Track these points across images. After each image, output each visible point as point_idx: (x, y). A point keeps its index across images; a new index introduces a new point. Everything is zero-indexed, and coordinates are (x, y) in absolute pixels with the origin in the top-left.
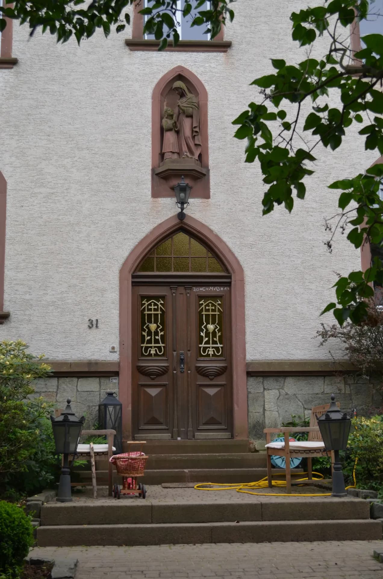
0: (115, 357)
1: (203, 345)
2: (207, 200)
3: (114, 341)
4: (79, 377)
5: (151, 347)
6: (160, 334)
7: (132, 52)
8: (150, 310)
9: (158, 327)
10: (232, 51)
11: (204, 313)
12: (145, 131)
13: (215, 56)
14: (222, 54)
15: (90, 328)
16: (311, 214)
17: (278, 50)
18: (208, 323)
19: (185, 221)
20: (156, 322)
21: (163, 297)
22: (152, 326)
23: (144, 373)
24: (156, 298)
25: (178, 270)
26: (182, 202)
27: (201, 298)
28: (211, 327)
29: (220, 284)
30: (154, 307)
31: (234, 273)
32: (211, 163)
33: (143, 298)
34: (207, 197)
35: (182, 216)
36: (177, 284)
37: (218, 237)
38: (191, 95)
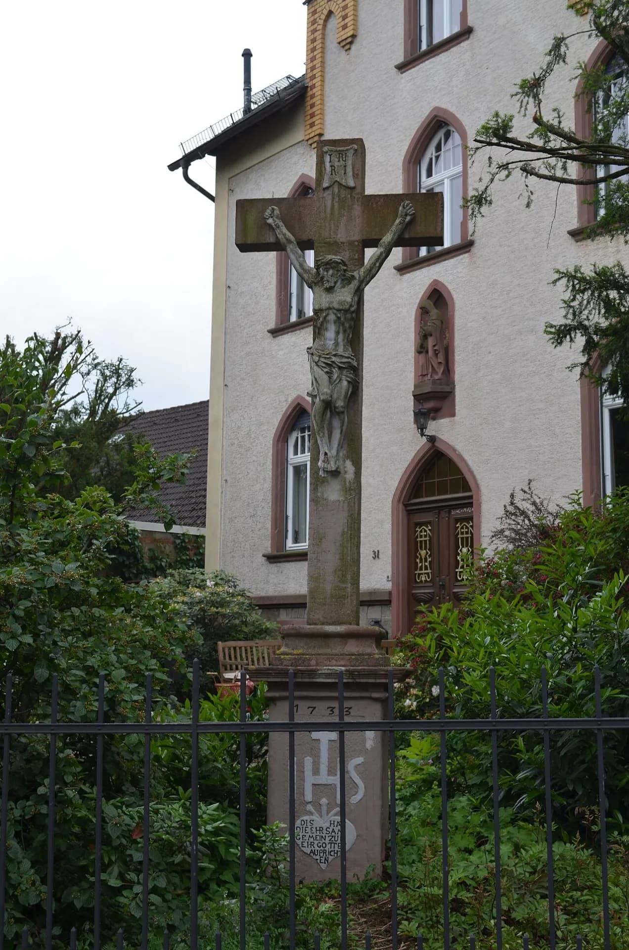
0: (389, 586)
1: (459, 570)
2: (453, 418)
3: (388, 570)
4: (369, 606)
5: (422, 574)
6: (429, 560)
7: (402, 277)
8: (421, 537)
9: (427, 553)
10: (474, 249)
11: (460, 536)
12: (410, 357)
13: (462, 259)
14: (466, 255)
15: (374, 558)
16: (537, 416)
17: (512, 234)
18: (463, 547)
19: (437, 444)
20: (425, 549)
21: (430, 523)
22: (423, 552)
23: (418, 600)
24: (426, 524)
25: (439, 494)
26: (422, 428)
27: (457, 520)
28: (465, 550)
29: (471, 505)
30: (424, 533)
31: (473, 493)
32: (457, 377)
33: (420, 524)
34: (453, 415)
35: (432, 439)
36: (440, 509)
37: (460, 457)
38: (434, 312)
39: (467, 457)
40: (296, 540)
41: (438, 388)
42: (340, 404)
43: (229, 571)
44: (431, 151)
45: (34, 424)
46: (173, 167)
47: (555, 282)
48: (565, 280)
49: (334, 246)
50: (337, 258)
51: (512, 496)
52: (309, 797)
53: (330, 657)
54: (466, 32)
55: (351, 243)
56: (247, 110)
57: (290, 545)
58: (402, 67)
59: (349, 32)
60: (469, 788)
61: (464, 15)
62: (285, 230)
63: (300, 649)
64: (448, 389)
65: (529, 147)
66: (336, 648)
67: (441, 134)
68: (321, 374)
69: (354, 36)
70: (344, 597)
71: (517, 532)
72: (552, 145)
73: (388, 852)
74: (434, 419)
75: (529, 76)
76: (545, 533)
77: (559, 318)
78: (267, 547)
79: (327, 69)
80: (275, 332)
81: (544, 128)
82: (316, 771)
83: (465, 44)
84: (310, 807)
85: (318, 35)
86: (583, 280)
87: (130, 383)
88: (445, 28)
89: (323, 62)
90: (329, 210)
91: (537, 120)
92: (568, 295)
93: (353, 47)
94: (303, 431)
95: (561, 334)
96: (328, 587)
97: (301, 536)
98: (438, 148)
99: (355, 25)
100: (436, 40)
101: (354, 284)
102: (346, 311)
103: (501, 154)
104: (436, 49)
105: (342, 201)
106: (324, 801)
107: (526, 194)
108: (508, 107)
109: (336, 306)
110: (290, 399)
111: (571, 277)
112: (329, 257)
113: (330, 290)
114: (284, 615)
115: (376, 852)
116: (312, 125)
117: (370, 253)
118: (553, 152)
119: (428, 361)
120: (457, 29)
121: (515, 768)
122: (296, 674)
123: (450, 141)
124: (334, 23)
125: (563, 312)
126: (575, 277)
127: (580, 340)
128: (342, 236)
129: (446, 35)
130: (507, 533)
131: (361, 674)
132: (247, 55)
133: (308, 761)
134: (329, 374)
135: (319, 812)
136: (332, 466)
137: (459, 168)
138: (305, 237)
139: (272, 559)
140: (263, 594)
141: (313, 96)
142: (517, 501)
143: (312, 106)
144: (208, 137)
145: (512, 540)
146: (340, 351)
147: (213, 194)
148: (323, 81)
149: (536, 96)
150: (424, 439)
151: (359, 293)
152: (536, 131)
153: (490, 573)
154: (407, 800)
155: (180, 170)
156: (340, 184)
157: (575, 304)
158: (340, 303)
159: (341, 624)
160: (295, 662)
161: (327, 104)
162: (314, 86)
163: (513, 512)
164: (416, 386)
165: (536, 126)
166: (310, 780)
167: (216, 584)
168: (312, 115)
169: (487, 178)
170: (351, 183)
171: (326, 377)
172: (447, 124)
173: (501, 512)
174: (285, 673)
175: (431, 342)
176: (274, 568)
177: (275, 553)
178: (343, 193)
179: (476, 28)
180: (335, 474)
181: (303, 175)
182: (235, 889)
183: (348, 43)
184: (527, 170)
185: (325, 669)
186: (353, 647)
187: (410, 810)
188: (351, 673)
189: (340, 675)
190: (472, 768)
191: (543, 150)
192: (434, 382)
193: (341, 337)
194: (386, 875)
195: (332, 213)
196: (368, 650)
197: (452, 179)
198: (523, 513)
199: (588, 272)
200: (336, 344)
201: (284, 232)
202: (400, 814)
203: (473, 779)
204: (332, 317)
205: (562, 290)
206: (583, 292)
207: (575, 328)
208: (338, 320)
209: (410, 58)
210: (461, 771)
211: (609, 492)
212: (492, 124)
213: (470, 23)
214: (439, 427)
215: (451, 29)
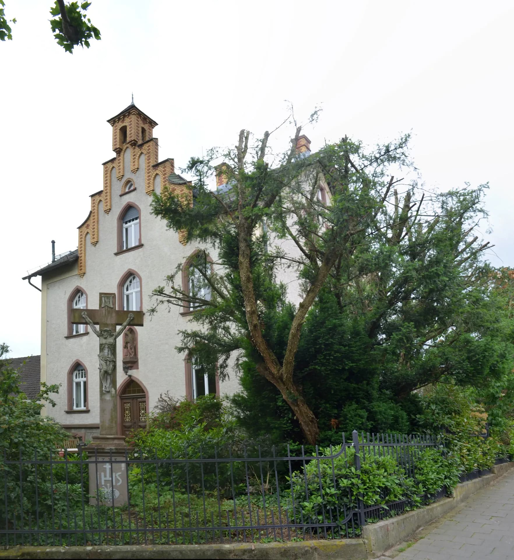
1: (141, 418)
2: (138, 370)
5: (127, 419)
6: (130, 414)
9: (129, 412)
10: (145, 316)
11: (141, 407)
18: (142, 410)
19: (132, 378)
21: (130, 403)
22: (127, 412)
23: (125, 427)
24: (128, 403)
25: (133, 393)
26: (126, 373)
27: (140, 402)
28: (143, 412)
29: (145, 397)
30: (127, 406)
31: (146, 394)
32: (139, 357)
33: (125, 403)
34: (138, 368)
35: (130, 376)
36: (133, 398)
37: (141, 382)
38: (130, 335)
39: (143, 382)
40: (77, 406)
41: (132, 360)
42: (110, 372)
43: (51, 416)
44: (128, 282)
45: (14, 377)
46: (24, 279)
47: (178, 334)
48: (181, 334)
49: (106, 325)
50: (108, 329)
51: (161, 395)
52: (103, 483)
53: (109, 445)
54: (141, 246)
55: (112, 324)
56: (54, 261)
57: (75, 408)
58: (116, 254)
59: (95, 240)
60: (154, 482)
61: (140, 240)
62: (89, 319)
63: (98, 442)
64: (136, 360)
65: (170, 297)
66: (111, 442)
67: (131, 277)
68: (103, 363)
69: (97, 242)
70: (113, 427)
71: (163, 406)
72: (177, 296)
73: (129, 499)
74: (131, 369)
75: (170, 274)
76: (175, 408)
77: (180, 345)
78: (66, 408)
79: (87, 251)
80: (67, 338)
81: (175, 290)
82: (105, 476)
83: (140, 250)
84: (103, 486)
85: (83, 239)
86: (188, 334)
87: (7, 351)
88: (133, 243)
89: (85, 249)
90: (104, 314)
91: (173, 288)
92: (183, 338)
93: (97, 245)
94: (79, 371)
95: (180, 350)
96: (107, 425)
97: (79, 405)
98: (131, 282)
99: (98, 238)
100: (129, 247)
101: (114, 337)
102: (111, 345)
103: (160, 298)
104: (129, 250)
105: (109, 312)
106: (108, 485)
107: (168, 309)
108: (163, 284)
109: (108, 343)
110: (74, 360)
111: (184, 333)
112: (105, 329)
113: (106, 338)
114: (73, 431)
115: (126, 499)
116: (81, 270)
117: (118, 328)
118: (179, 299)
119: (128, 351)
120: (137, 244)
121: (170, 475)
122: (97, 449)
123: (135, 279)
124: (89, 237)
125: (181, 343)
126: (185, 333)
127: (187, 351)
128: (109, 322)
129: (133, 245)
130: (159, 407)
131: (120, 449)
132: (53, 242)
133: (103, 474)
134: (106, 363)
135: (107, 488)
136: (108, 390)
137: (139, 289)
138: (96, 321)
139: (68, 412)
140: (64, 424)
141: (81, 260)
142: (163, 397)
143: (81, 263)
144: (39, 269)
145: (161, 409)
146: (110, 356)
147: (41, 289)
148: (85, 255)
149: (172, 281)
150: (127, 376)
151: (115, 339)
152: (172, 292)
153: (155, 420)
154: (133, 486)
155: (27, 280)
156: (108, 307)
157: (185, 341)
158: (110, 342)
159: (111, 435)
160: (97, 446)
161: (87, 263)
162: (81, 257)
163: (162, 400)
164: (124, 359)
165: (172, 290)
166: (103, 479)
167: (48, 421)
168: (81, 266)
169: (156, 305)
170: (112, 307)
171: (105, 364)
172: (134, 274)
173: (157, 400)
174: (94, 449)
175: (129, 345)
176: (69, 415)
177: (69, 411)
178: (109, 309)
179: (145, 244)
180: (109, 392)
181: (77, 286)
182: (82, 508)
183: (95, 244)
184: (169, 301)
185: (108, 448)
186: (116, 442)
187: (134, 488)
188: (116, 449)
189: (111, 449)
190: (154, 476)
191: (175, 298)
192: (131, 358)
193: (110, 352)
194: (130, 504)
195: (105, 314)
196: (122, 443)
197: (136, 292)
198: (165, 401)
199: (189, 332)
200: (108, 354)
201: (88, 320)
202: (131, 489)
203: (155, 479)
204: (106, 346)
205: (181, 337)
206: (188, 337)
207: (185, 348)
208: (109, 347)
209: (119, 251)
210: (151, 477)
211: (195, 397)
212: (158, 289)
213: (143, 242)
214: (133, 373)
215: (135, 244)
